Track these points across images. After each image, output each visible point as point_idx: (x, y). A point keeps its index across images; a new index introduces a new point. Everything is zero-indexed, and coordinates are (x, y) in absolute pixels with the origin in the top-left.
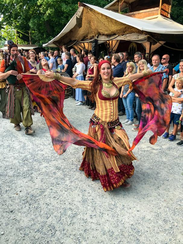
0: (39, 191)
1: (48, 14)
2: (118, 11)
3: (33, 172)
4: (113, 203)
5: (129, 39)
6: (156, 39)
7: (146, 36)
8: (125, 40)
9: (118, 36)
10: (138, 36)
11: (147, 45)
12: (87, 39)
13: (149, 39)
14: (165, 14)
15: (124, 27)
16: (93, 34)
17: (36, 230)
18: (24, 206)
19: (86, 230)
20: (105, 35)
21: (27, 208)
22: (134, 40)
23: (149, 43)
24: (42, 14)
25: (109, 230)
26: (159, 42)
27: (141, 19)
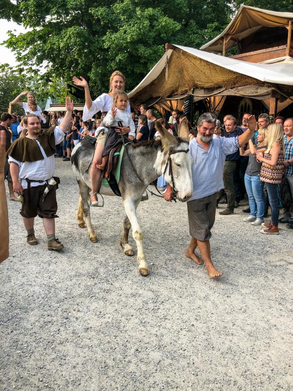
2: (222, 52)
5: (242, 94)
6: (285, 94)
7: (270, 89)
9: (224, 89)
10: (257, 89)
11: (271, 103)
12: (177, 95)
13: (274, 94)
15: (234, 76)
16: (187, 87)
20: (205, 89)
23: (274, 99)
27: (258, 64)
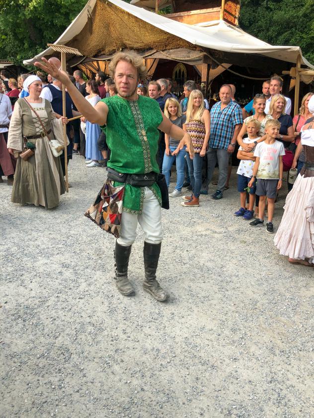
0: (37, 301)
1: (32, 7)
2: (155, 9)
3: (23, 273)
4: (157, 311)
5: (174, 58)
6: (217, 61)
7: (202, 54)
8: (168, 58)
9: (155, 51)
10: (189, 53)
11: (203, 69)
12: (104, 54)
13: (205, 59)
14: (229, 20)
15: (166, 37)
16: (114, 47)
17: (38, 356)
18: (14, 324)
19: (118, 350)
20: (134, 50)
21: (21, 325)
22: (181, 59)
23: (206, 65)
24: (22, 7)
25: (152, 348)
26: (222, 64)
27: (193, 26)
